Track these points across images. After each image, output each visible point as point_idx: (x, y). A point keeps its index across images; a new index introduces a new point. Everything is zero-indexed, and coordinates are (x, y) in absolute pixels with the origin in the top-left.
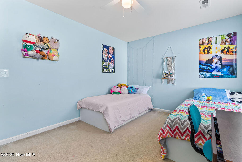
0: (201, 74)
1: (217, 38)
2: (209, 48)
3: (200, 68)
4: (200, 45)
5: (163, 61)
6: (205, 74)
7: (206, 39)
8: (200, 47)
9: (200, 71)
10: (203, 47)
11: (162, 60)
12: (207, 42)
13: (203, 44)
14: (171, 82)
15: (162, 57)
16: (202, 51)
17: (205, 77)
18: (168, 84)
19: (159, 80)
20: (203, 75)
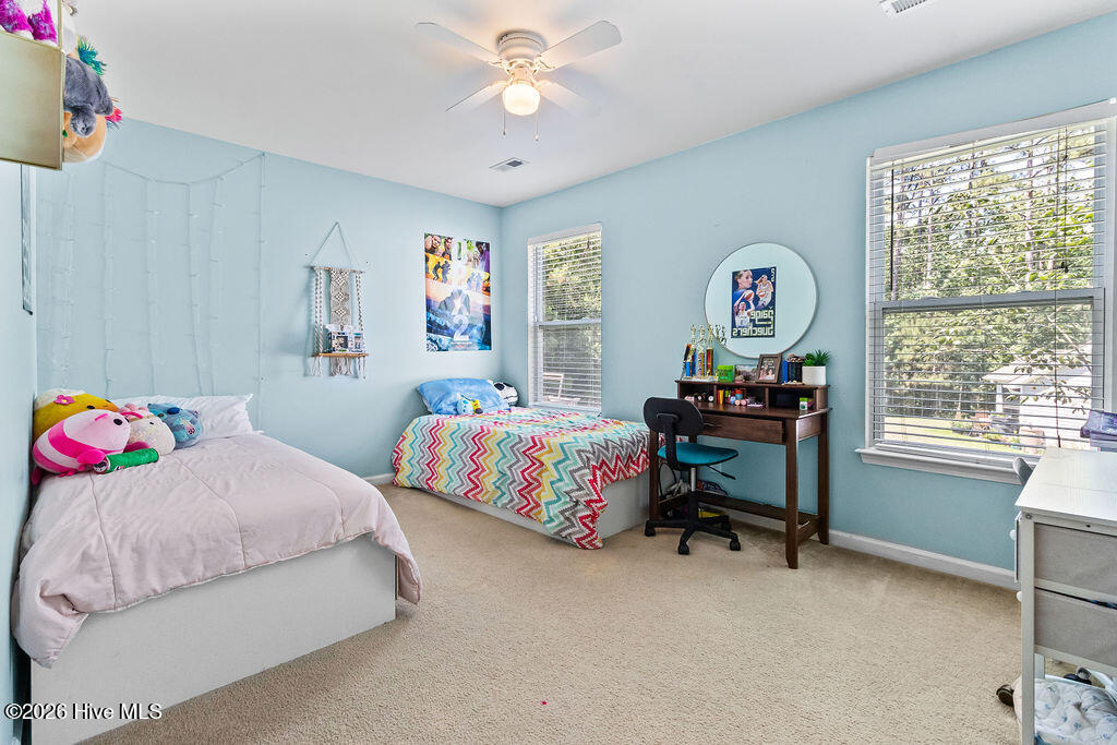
0: (430, 339)
1: (460, 244)
2: (445, 268)
3: (429, 322)
4: (426, 251)
5: (310, 277)
6: (440, 340)
7: (438, 239)
8: (427, 259)
9: (429, 330)
10: (433, 260)
11: (304, 273)
12: (442, 248)
13: (432, 250)
14: (344, 369)
15: (307, 261)
16: (431, 272)
17: (440, 349)
18: (332, 375)
19: (293, 363)
20: (435, 342)
